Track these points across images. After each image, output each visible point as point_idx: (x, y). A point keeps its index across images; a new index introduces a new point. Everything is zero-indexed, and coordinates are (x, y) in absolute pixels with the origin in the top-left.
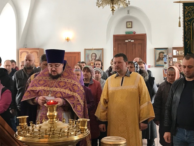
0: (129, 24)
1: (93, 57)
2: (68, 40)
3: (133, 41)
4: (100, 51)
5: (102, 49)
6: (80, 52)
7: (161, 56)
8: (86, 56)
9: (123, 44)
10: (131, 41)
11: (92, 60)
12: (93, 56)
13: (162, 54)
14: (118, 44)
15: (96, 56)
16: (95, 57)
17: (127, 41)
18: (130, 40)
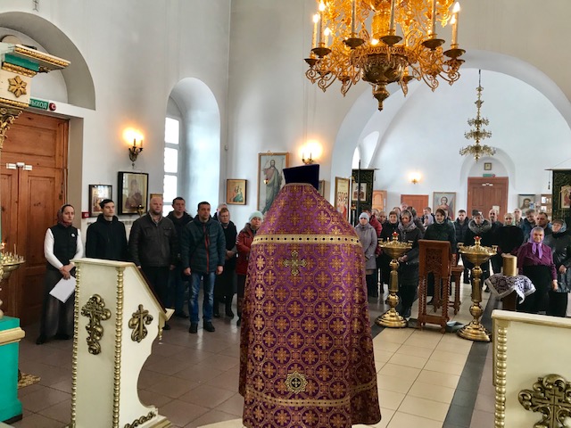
0: (488, 165)
1: (443, 202)
2: (414, 182)
4: (452, 195)
5: (455, 193)
6: (428, 196)
7: (526, 204)
8: (435, 200)
9: (480, 188)
10: (490, 185)
11: (442, 205)
12: (443, 200)
13: (527, 201)
14: (474, 188)
15: (447, 200)
16: (445, 202)
17: (484, 185)
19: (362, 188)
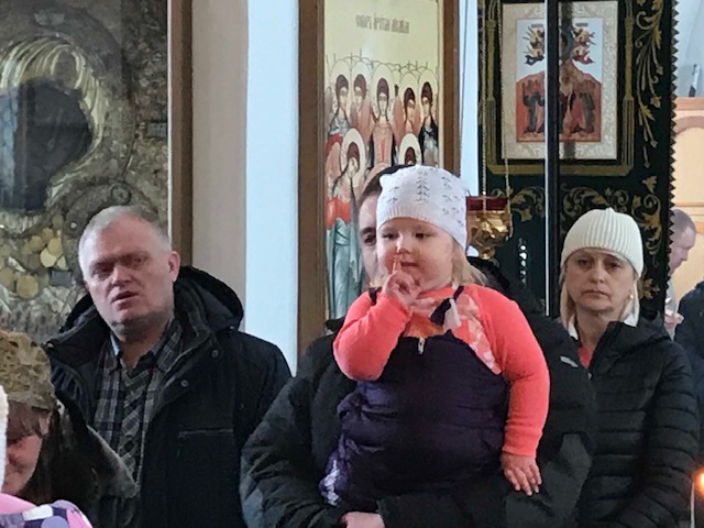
19: (581, 49)
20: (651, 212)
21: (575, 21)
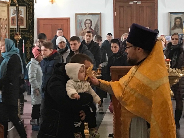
1: (87, 25)
2: (52, 2)
3: (139, 3)
4: (97, 17)
5: (100, 14)
6: (69, 18)
7: (177, 23)
8: (78, 23)
9: (127, 7)
10: (138, 3)
11: (86, 29)
12: (87, 23)
13: (178, 20)
14: (120, 7)
16: (90, 25)
18: (136, 1)
19: (21, 13)
20: (31, 35)
21: (19, 9)
